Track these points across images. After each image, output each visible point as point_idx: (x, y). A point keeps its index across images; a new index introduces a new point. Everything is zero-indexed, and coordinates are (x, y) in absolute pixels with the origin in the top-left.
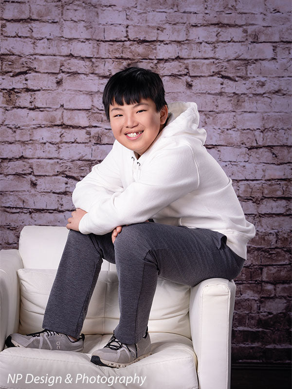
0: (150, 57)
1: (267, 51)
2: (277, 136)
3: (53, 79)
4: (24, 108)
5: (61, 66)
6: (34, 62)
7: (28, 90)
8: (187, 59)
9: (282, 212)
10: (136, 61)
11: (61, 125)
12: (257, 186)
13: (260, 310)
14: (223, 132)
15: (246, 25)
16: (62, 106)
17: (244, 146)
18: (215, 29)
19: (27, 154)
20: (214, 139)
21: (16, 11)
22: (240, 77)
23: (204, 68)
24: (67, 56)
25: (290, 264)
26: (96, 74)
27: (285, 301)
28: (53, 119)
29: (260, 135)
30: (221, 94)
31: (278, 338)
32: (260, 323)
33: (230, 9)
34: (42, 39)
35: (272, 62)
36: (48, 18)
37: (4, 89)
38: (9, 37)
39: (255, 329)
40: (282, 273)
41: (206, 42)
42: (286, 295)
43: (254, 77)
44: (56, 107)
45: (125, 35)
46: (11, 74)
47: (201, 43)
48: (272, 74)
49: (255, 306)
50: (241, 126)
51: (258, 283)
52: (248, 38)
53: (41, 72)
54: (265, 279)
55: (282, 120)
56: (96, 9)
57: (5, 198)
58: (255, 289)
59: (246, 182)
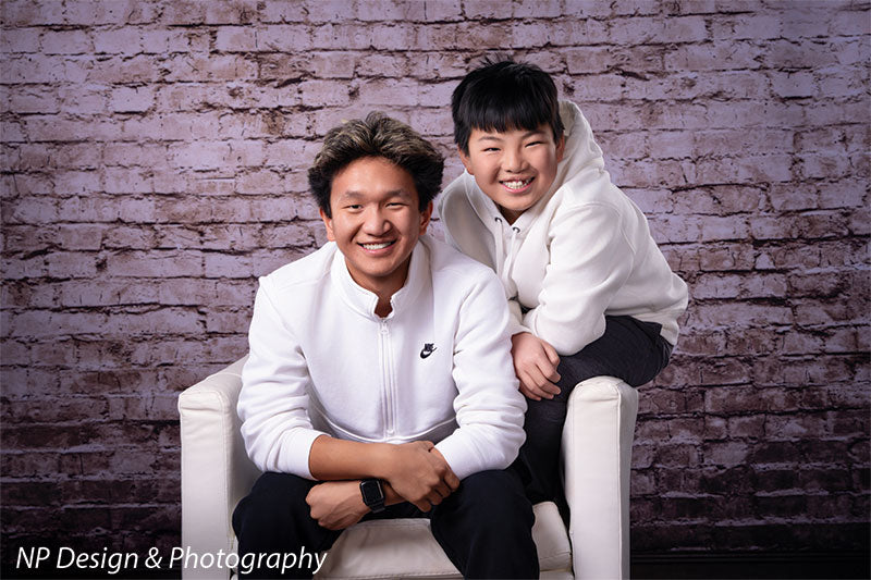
0: (503, 46)
1: (697, 28)
2: (719, 169)
3: (344, 88)
4: (298, 137)
5: (356, 67)
6: (312, 62)
7: (303, 108)
8: (565, 46)
9: (733, 296)
10: (479, 53)
12: (689, 252)
13: (703, 462)
14: (628, 165)
17: (664, 186)
22: (653, 73)
23: (593, 60)
24: (365, 50)
25: (751, 383)
26: (413, 77)
27: (746, 446)
29: (691, 168)
30: (622, 102)
31: (735, 507)
32: (705, 484)
34: (325, 24)
35: (705, 46)
37: (264, 109)
38: (270, 23)
39: (696, 495)
40: (738, 399)
41: (594, 18)
42: (746, 435)
43: (676, 72)
45: (460, 12)
46: (275, 84)
47: (586, 20)
48: (705, 67)
49: (695, 456)
50: (658, 154)
51: (699, 417)
52: (663, 8)
53: (325, 77)
54: (709, 410)
55: (726, 142)
58: (694, 426)
59: (670, 247)
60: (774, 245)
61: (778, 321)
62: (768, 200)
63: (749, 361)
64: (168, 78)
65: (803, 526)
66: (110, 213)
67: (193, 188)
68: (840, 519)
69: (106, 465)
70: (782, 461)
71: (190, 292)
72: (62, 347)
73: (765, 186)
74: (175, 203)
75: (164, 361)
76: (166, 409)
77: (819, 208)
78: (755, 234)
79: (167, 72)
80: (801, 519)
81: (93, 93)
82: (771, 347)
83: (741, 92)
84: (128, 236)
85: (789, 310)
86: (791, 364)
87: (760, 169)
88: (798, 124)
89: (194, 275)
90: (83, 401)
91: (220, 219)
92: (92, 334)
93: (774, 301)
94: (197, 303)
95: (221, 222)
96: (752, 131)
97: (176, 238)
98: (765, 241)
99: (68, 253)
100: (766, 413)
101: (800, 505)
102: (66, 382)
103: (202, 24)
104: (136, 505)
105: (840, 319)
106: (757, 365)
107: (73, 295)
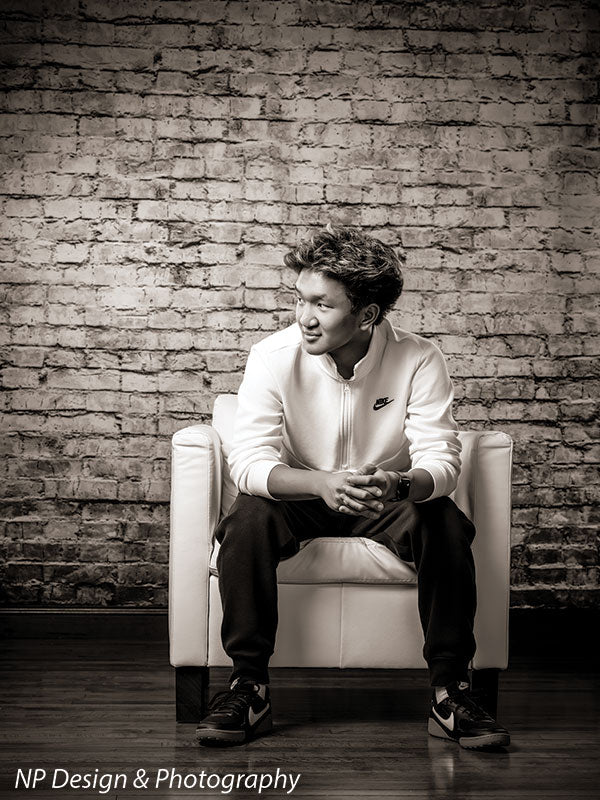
0: (354, 223)
1: (498, 216)
2: (511, 323)
3: (232, 251)
4: (196, 287)
5: (242, 235)
6: (209, 230)
7: (201, 265)
8: (400, 226)
9: (519, 418)
11: (242, 308)
12: (488, 385)
14: (444, 317)
15: (472, 185)
16: (244, 284)
17: (471, 334)
18: (434, 190)
19: (200, 344)
20: (434, 326)
21: (188, 168)
22: (465, 249)
23: (420, 237)
24: (250, 222)
25: (529, 484)
26: (286, 244)
27: (524, 531)
28: (233, 301)
29: (491, 321)
30: (441, 269)
33: (451, 166)
34: (220, 201)
35: (504, 231)
36: (228, 176)
37: (171, 264)
38: (179, 199)
40: (520, 495)
41: (423, 206)
42: (524, 523)
43: (482, 249)
44: (236, 286)
45: (323, 196)
46: (181, 245)
47: (416, 207)
48: (504, 246)
50: (467, 309)
52: (474, 201)
53: (218, 242)
55: (517, 302)
56: (286, 166)
57: (172, 400)
59: (474, 380)
60: (550, 381)
61: (550, 437)
62: (547, 347)
63: (528, 467)
64: (99, 238)
65: (563, 591)
66: (50, 339)
67: (115, 322)
68: (589, 586)
69: (41, 532)
70: (549, 542)
71: (110, 401)
72: (11, 440)
73: (544, 337)
74: (101, 333)
75: (88, 454)
76: (89, 491)
77: (583, 355)
78: (536, 372)
79: (99, 233)
80: (562, 586)
81: (42, 247)
82: (545, 457)
83: (529, 266)
84: (65, 357)
85: (559, 430)
86: (559, 470)
87: (541, 323)
88: (569, 291)
89: (114, 388)
90: (25, 483)
91: (135, 346)
92: (34, 431)
93: (548, 423)
94: (115, 410)
95: (135, 349)
96: (537, 296)
97: (101, 360)
98: (543, 378)
99: (18, 369)
100: (540, 506)
101: (562, 575)
102: (13, 468)
103: (127, 198)
104: (63, 563)
105: (596, 438)
106: (534, 470)
107: (21, 401)
